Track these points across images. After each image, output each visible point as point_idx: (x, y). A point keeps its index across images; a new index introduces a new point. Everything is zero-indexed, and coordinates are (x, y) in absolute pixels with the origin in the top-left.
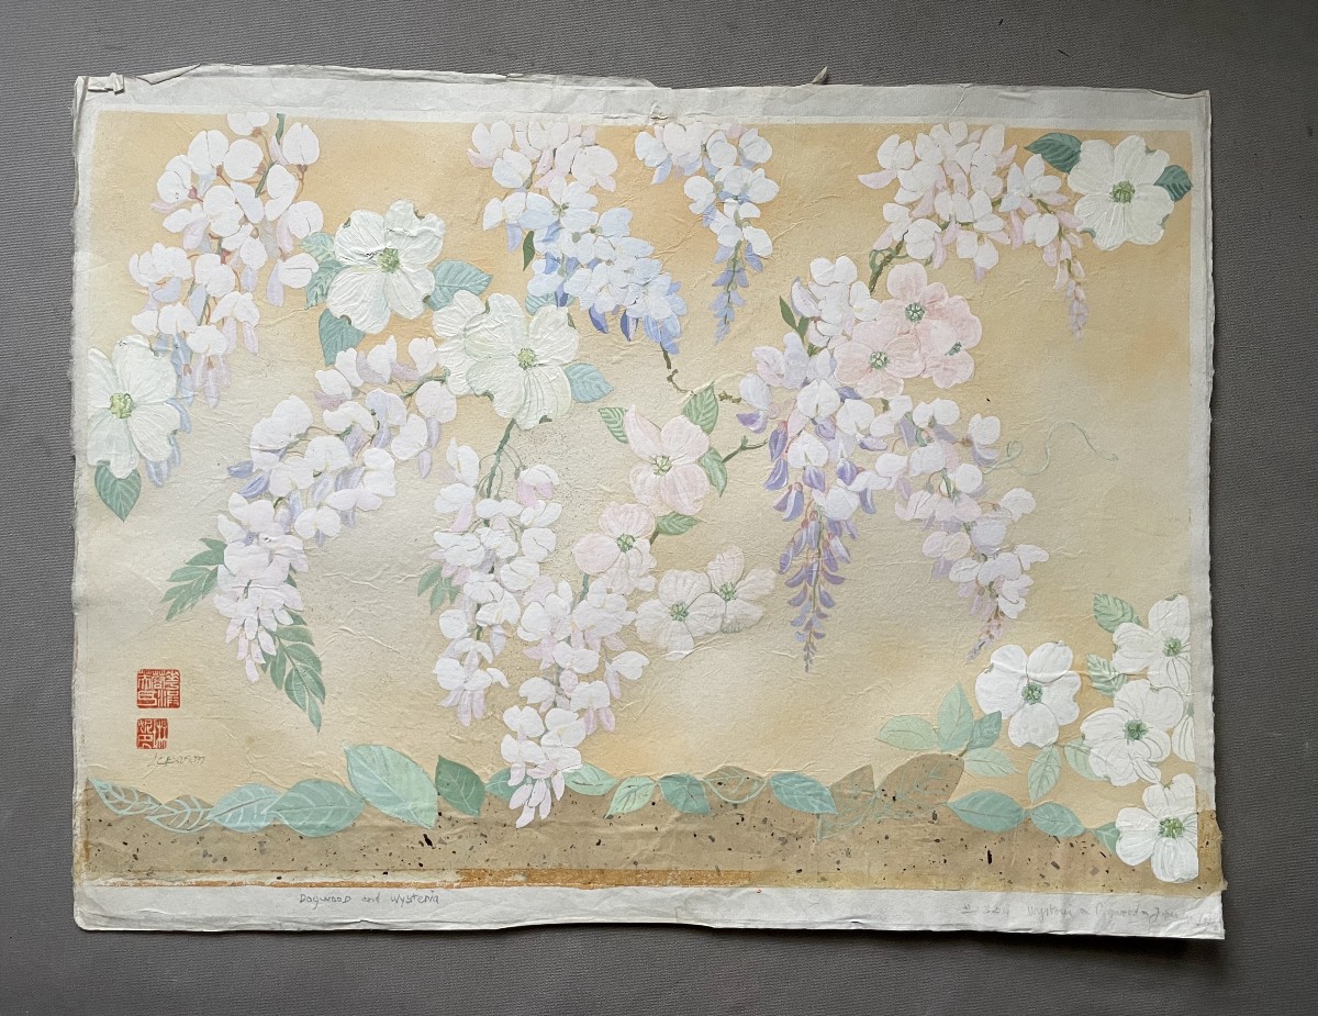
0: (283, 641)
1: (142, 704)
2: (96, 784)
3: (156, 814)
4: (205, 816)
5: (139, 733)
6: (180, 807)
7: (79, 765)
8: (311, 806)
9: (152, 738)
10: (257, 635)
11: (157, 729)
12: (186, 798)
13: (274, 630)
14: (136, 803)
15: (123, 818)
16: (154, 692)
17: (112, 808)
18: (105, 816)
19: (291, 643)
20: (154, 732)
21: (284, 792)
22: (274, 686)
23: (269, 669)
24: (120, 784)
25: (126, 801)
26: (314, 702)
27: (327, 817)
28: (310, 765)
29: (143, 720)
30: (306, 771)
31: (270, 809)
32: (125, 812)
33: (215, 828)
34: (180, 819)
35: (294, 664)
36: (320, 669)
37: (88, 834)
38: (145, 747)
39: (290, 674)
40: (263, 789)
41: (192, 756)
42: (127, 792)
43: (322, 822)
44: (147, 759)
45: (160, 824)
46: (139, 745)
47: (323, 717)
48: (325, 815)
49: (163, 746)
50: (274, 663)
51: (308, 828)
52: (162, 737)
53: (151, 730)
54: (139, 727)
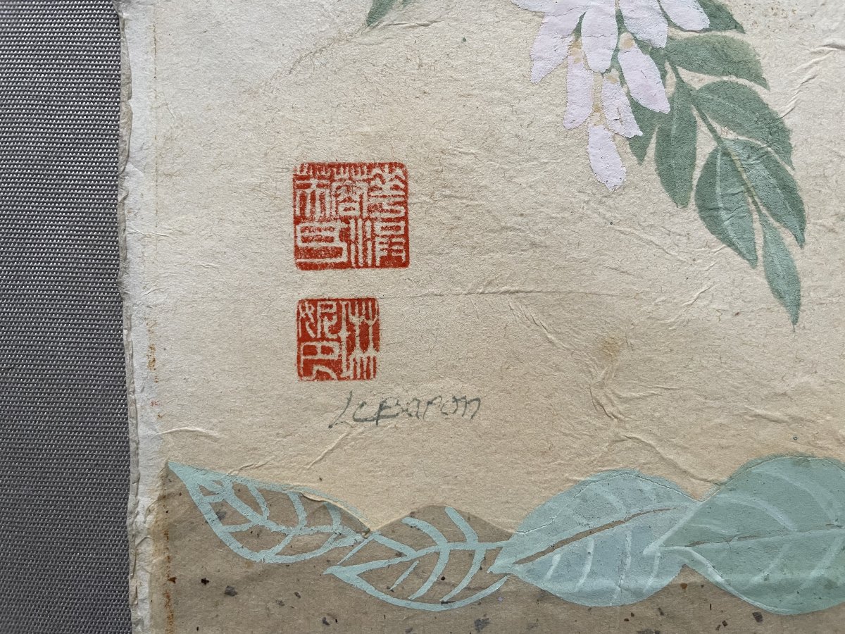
0: (683, 72)
1: (308, 258)
2: (191, 479)
3: (356, 560)
4: (487, 560)
5: (303, 337)
6: (420, 540)
7: (143, 431)
8: (784, 530)
9: (338, 351)
10: (614, 58)
11: (351, 327)
12: (435, 513)
13: (661, 42)
14: (300, 530)
15: (268, 572)
16: (339, 225)
17: (235, 546)
18: (214, 566)
19: (708, 79)
20: (344, 334)
21: (706, 490)
22: (665, 196)
23: (651, 151)
24: (255, 479)
25: (273, 527)
26: (778, 241)
27: (827, 560)
28: (777, 414)
29: (313, 302)
30: (767, 433)
31: (668, 543)
32: (269, 556)
33: (516, 595)
34: (421, 572)
35: (718, 138)
36: (787, 150)
37: (171, 618)
38: (322, 376)
39: (710, 166)
40: (647, 487)
41: (448, 398)
42: (277, 501)
43: (814, 574)
44: (325, 409)
45: (370, 589)
46: (305, 370)
47: (805, 283)
48: (820, 554)
49: (367, 372)
50: (665, 137)
51: (779, 589)
52: (364, 347)
53: (335, 329)
54: (302, 321)
